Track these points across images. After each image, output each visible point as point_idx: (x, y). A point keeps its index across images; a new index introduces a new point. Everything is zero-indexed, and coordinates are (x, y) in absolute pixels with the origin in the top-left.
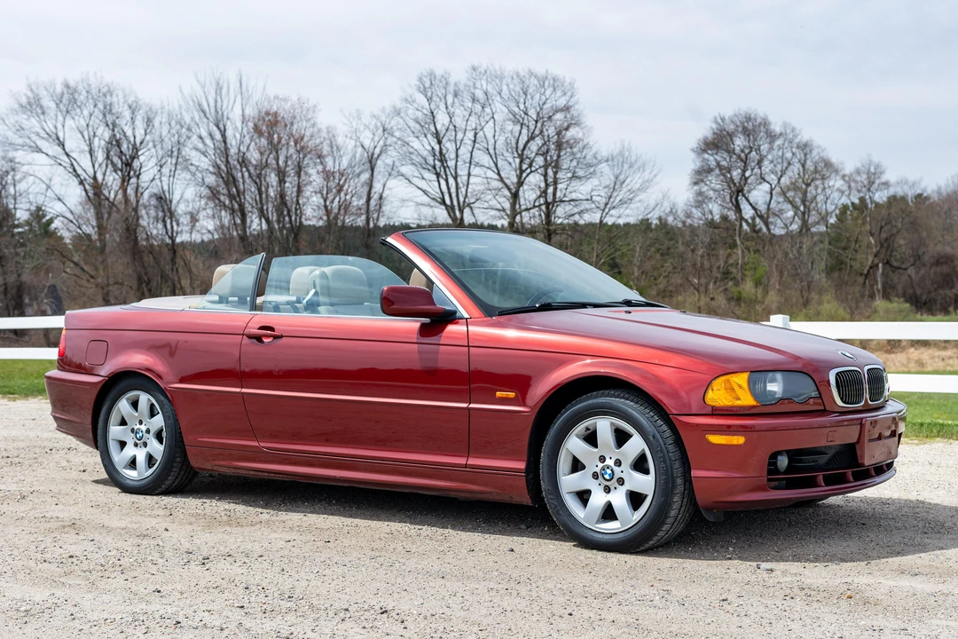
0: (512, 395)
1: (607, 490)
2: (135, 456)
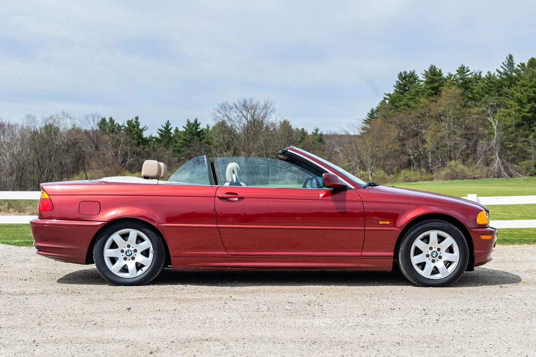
0: (388, 223)
1: (433, 261)
2: (126, 265)
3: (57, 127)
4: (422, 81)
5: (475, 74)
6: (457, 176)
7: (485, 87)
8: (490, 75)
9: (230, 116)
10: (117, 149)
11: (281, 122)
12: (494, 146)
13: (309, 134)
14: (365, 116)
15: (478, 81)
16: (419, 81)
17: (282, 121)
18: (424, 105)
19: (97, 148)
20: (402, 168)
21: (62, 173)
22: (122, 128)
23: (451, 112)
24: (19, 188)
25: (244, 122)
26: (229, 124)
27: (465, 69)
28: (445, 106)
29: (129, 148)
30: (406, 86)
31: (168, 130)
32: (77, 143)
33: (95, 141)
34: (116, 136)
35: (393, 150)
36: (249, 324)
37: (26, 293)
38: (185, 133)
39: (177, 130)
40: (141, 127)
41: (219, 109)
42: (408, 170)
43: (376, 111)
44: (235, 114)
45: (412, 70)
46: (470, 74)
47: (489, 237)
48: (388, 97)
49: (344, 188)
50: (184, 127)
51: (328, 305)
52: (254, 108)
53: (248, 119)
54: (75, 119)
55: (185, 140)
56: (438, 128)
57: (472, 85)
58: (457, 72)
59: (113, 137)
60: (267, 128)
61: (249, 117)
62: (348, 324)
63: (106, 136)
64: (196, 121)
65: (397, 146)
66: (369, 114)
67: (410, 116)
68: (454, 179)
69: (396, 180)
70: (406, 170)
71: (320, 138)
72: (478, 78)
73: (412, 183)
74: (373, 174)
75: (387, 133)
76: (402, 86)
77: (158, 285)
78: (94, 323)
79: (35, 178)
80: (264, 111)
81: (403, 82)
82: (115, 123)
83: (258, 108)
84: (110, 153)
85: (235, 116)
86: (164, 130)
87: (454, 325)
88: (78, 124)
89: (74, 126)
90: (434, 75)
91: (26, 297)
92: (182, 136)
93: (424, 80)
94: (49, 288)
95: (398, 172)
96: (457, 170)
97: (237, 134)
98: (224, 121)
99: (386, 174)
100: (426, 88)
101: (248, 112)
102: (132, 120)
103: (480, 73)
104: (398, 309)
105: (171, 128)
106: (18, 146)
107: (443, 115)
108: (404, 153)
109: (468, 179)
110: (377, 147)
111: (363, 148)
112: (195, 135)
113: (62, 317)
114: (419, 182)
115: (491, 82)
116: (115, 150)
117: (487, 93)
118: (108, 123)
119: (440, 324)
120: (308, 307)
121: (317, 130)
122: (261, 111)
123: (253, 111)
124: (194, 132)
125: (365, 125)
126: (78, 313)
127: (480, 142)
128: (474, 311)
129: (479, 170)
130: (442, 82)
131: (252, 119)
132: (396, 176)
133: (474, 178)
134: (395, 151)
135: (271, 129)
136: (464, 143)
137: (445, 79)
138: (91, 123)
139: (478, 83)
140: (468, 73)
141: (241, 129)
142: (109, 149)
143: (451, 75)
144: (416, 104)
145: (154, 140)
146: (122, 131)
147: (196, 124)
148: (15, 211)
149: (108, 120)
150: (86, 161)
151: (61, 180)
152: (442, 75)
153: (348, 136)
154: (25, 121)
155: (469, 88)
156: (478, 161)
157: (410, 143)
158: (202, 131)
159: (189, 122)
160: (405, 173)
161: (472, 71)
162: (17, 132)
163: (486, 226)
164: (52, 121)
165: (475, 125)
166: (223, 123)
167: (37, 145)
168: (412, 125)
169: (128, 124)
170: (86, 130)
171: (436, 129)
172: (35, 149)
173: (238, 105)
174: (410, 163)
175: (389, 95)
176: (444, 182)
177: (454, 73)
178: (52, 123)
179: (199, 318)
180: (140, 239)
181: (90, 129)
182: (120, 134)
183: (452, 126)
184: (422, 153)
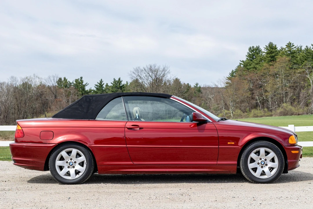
0: (233, 143)
2: (69, 171)
3: (30, 84)
4: (264, 52)
5: (298, 48)
6: (288, 113)
7: (305, 56)
8: (308, 48)
9: (141, 76)
10: (69, 98)
11: (174, 80)
12: (311, 94)
13: (192, 87)
14: (228, 75)
15: (300, 52)
16: (262, 52)
17: (175, 78)
18: (265, 67)
19: (56, 97)
20: (252, 108)
21: (33, 113)
22: (72, 84)
23: (283, 72)
24: (5, 123)
25: (150, 80)
26: (140, 81)
27: (291, 44)
28: (279, 69)
29: (76, 97)
30: (253, 55)
31: (101, 85)
32: (43, 94)
33: (55, 93)
34: (68, 89)
35: (246, 97)
36: (143, 207)
37: (5, 190)
38: (112, 87)
39: (107, 85)
40: (84, 83)
41: (134, 71)
42: (256, 110)
43: (235, 71)
44: (144, 75)
45: (257, 46)
46: (294, 48)
47: (297, 152)
48: (242, 63)
49: (205, 122)
50: (112, 83)
51: (194, 195)
52: (157, 71)
53: (153, 78)
54: (42, 78)
55: (112, 91)
56: (274, 82)
57: (296, 55)
58: (286, 47)
59: (66, 90)
60: (165, 83)
61: (153, 77)
62: (205, 207)
63: (62, 89)
64: (119, 79)
65: (248, 94)
66: (230, 74)
67: (257, 75)
68: (285, 115)
69: (249, 116)
70: (255, 109)
71: (199, 90)
72: (300, 50)
73: (258, 118)
74: (233, 112)
75: (242, 86)
76: (251, 56)
77: (89, 184)
78: (46, 207)
79: (15, 117)
80: (163, 73)
81: (252, 53)
82: (68, 80)
83: (159, 71)
84: (64, 101)
85: (145, 76)
86: (99, 85)
87: (271, 206)
88: (44, 82)
89: (41, 83)
90: (271, 48)
91: (5, 192)
92: (111, 89)
93: (266, 51)
94: (20, 186)
95: (250, 111)
96: (287, 110)
97: (146, 87)
98: (137, 79)
99: (242, 112)
100: (267, 57)
101: (153, 73)
102: (78, 79)
103: (301, 47)
104: (237, 197)
105: (103, 84)
106: (5, 96)
107: (278, 74)
108: (253, 98)
109: (295, 115)
110: (236, 95)
111: (227, 96)
112: (119, 88)
113: (27, 204)
114: (263, 117)
115: (309, 53)
116: (67, 98)
117: (306, 60)
118: (63, 81)
119: (262, 206)
120: (181, 197)
121: (197, 84)
122: (161, 72)
123: (156, 73)
124: (118, 86)
125: (228, 81)
126: (37, 201)
127: (302, 91)
128: (285, 198)
129: (302, 109)
130: (277, 53)
131: (155, 78)
132: (248, 114)
133: (299, 114)
134: (247, 97)
135: (168, 84)
136: (292, 92)
137: (279, 51)
138: (52, 81)
139: (300, 53)
140: (293, 47)
141: (148, 84)
142: (63, 98)
143: (282, 49)
144: (261, 67)
145: (92, 91)
146: (72, 86)
147: (119, 81)
148: (2, 138)
149: (63, 79)
150: (49, 106)
151: (33, 118)
152: (277, 48)
153: (217, 88)
154: (10, 80)
155: (294, 57)
156: (301, 103)
157: (257, 93)
158: (123, 85)
159: (115, 80)
160: (254, 111)
161: (296, 46)
162: (4, 87)
163: (295, 145)
164: (27, 80)
165: (298, 80)
166: (137, 80)
167: (17, 96)
168: (258, 80)
169: (76, 82)
170: (49, 86)
171: (273, 83)
172: (16, 98)
173: (146, 69)
174: (257, 105)
175: (243, 61)
176: (279, 117)
177: (285, 47)
178: (27, 82)
179: (112, 204)
180: (78, 155)
181: (52, 85)
182: (71, 88)
183: (284, 81)
184: (265, 98)
